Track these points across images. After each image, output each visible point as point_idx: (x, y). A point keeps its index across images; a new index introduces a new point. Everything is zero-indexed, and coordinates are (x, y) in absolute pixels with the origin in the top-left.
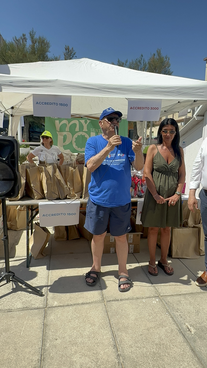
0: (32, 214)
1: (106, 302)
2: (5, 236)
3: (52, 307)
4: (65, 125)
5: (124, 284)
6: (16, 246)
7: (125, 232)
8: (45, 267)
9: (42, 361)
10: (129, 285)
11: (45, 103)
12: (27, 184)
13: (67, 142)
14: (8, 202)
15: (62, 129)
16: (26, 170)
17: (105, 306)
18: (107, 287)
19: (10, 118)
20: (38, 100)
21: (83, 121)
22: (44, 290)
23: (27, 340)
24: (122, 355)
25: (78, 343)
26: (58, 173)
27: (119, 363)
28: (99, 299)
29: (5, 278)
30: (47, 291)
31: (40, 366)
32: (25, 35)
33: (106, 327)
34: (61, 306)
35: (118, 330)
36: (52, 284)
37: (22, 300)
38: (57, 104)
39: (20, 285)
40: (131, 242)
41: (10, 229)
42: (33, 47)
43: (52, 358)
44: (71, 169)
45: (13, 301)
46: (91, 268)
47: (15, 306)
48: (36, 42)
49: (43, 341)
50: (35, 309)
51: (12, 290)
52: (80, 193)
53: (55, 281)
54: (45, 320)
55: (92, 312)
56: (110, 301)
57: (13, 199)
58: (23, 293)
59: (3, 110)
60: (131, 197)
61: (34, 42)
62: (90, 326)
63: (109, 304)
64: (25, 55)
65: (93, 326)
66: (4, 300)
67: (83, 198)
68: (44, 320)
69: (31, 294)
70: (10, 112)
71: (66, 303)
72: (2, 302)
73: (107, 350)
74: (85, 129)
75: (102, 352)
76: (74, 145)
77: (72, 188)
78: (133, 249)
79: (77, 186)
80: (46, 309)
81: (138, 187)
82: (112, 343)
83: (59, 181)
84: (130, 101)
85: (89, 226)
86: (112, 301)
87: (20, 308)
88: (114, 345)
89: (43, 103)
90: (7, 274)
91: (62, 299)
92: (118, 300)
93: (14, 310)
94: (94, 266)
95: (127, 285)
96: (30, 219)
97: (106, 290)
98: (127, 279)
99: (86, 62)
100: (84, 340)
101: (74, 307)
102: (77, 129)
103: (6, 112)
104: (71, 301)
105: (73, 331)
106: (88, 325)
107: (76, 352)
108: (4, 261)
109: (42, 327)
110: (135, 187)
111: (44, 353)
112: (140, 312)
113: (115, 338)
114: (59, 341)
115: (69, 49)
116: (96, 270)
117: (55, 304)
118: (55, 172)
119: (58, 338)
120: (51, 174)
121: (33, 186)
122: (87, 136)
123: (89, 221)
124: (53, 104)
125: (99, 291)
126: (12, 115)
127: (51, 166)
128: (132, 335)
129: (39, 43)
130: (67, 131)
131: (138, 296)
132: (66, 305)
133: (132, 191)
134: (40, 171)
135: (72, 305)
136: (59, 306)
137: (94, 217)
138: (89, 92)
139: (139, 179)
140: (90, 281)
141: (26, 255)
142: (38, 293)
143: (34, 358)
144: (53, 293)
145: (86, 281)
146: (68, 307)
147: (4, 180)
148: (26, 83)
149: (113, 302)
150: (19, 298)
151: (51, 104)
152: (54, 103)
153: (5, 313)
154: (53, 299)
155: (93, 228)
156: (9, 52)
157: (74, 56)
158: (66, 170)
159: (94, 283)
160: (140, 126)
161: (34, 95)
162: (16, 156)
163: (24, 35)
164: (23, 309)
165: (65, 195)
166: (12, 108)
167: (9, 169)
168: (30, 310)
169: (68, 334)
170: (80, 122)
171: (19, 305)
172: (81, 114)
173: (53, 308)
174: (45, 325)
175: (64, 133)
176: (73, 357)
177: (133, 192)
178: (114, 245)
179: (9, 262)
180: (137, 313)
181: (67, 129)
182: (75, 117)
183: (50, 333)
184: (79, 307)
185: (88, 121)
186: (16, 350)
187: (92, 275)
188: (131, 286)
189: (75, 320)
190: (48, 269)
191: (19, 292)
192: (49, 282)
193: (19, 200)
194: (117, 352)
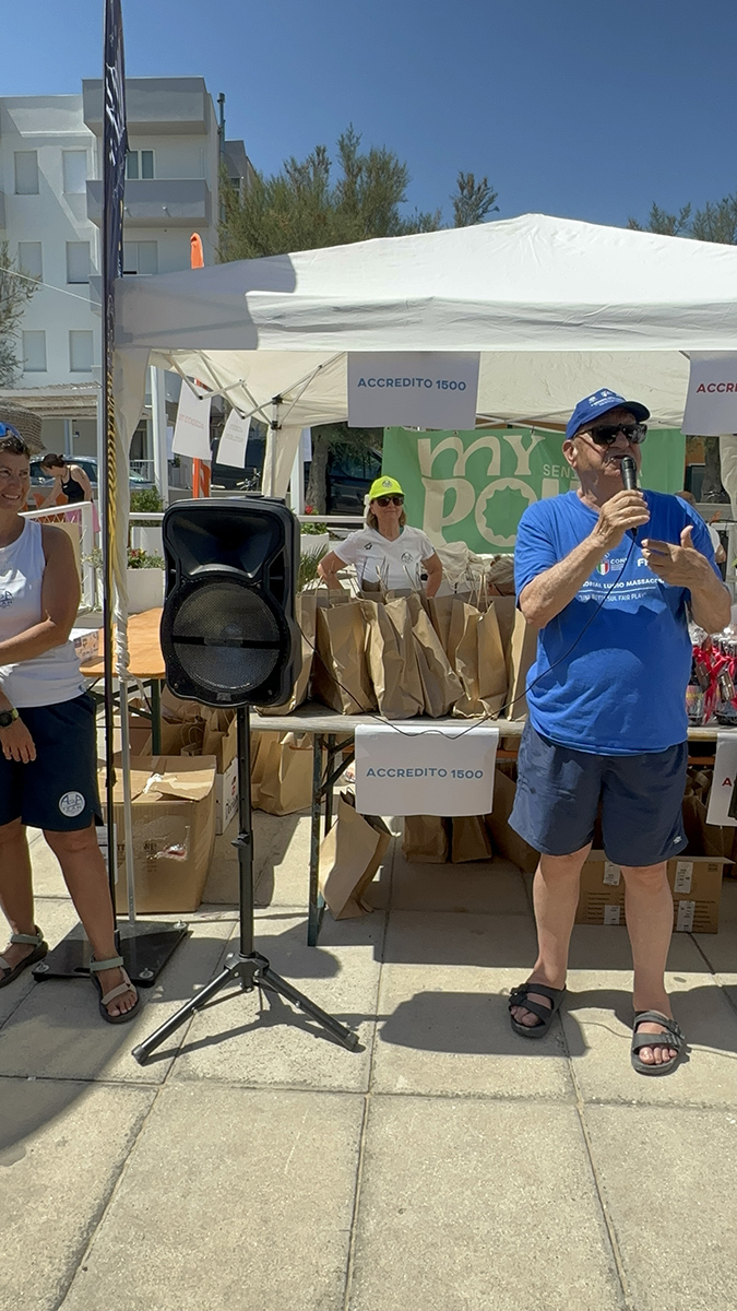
0: (331, 762)
1: (581, 1105)
2: (243, 831)
3: (387, 1094)
4: (451, 455)
5: (653, 1047)
6: (275, 868)
7: (662, 854)
8: (370, 949)
9: (351, 1279)
10: (672, 1053)
11: (389, 382)
12: (320, 664)
13: (457, 516)
14: (255, 720)
15: (441, 469)
16: (318, 613)
17: (580, 1116)
18: (589, 1048)
19: (270, 434)
20: (367, 373)
21: (514, 440)
22: (363, 1032)
23: (304, 1197)
25: (478, 1238)
26: (423, 624)
28: (557, 1091)
29: (236, 975)
30: (373, 1037)
31: (344, 1294)
32: (324, 151)
33: (582, 1198)
34: (420, 1095)
35: (625, 1216)
36: (390, 1012)
37: (290, 1055)
38: (428, 384)
39: (286, 1001)
40: (686, 889)
41: (258, 809)
42: (349, 190)
43: (385, 1275)
44: (470, 610)
45: (261, 1053)
46: (531, 971)
47: (266, 1073)
48: (360, 169)
49: (357, 1207)
50: (330, 1092)
51: (258, 1018)
52: (501, 697)
53: (402, 1004)
54: (364, 1137)
55: (529, 1134)
56: (598, 1101)
57: (272, 709)
58: (295, 1030)
59: (248, 408)
60: (691, 722)
61: (352, 170)
62: (520, 1180)
63: (593, 1110)
64: (322, 219)
65: (531, 1185)
66: (234, 1047)
67: (509, 718)
68: (361, 1134)
69: (320, 1040)
70: (269, 414)
71: (438, 1088)
72: (226, 1055)
73: (583, 1282)
74: (523, 468)
75: (562, 1287)
76: (482, 527)
77: (471, 681)
78: (692, 919)
79: (490, 675)
80: (366, 1096)
81: (721, 685)
82: (603, 1259)
83: (427, 652)
84: (699, 363)
85: (526, 822)
86: (607, 1102)
87: (283, 1083)
88: (611, 1270)
89: (381, 383)
90: (244, 960)
91: (425, 1069)
92: (629, 1104)
93: (263, 1086)
94: (542, 966)
95: (664, 1051)
96: (325, 781)
97: (583, 1058)
98: (665, 1030)
99: (535, 229)
100: (500, 1230)
101: (469, 1104)
102: (494, 468)
103: (257, 416)
104: (454, 1080)
105: (459, 1189)
106: (516, 1180)
107: (468, 1269)
108: (235, 914)
109: (353, 1159)
110: (710, 685)
111: (357, 1251)
112: (712, 1160)
113: (614, 1241)
114: (409, 1218)
115: (472, 187)
116: (547, 980)
117: (399, 1086)
118: (413, 620)
119: (405, 1206)
120: (400, 629)
121: (339, 669)
122: (527, 492)
123: (527, 805)
124: (417, 382)
125: (560, 1061)
126: (275, 426)
127: (400, 600)
128: (679, 1243)
129: (370, 171)
130: (458, 477)
131: (706, 1098)
132: (439, 1093)
133: (696, 699)
134: (365, 618)
135: (458, 1096)
136: (412, 1094)
137: (544, 788)
138: (542, 335)
139: (724, 655)
140: (526, 1020)
141: (307, 902)
142: (344, 1037)
143: (324, 1261)
144: (394, 1046)
145: (513, 1016)
146: (445, 1101)
147: (246, 644)
148: (326, 318)
149: (609, 1107)
150: (279, 1046)
151: (407, 382)
152: (420, 380)
153: (233, 1091)
154: (392, 1065)
155: (540, 827)
156: (271, 212)
157: (491, 207)
158: (450, 613)
159: (541, 1027)
160: (731, 454)
161: (353, 357)
162: (287, 564)
163: (320, 151)
164: (294, 1087)
165: (447, 704)
166: (278, 400)
167: (266, 610)
168: (314, 1094)
169: (440, 1197)
170: (504, 444)
171: (280, 1072)
172: (510, 414)
173: (395, 1100)
174: (363, 1154)
175: (448, 484)
176: (456, 1285)
177: (699, 704)
178: (618, 896)
179: (252, 918)
180: (703, 1162)
181: (459, 468)
182: (486, 425)
183: (380, 1183)
184: (483, 1106)
185: (535, 440)
186: (266, 1222)
187: (533, 997)
188: (682, 1057)
189: (468, 1153)
190: (380, 957)
191: (280, 1026)
192: (381, 1003)
193: (290, 714)
194: (623, 1299)
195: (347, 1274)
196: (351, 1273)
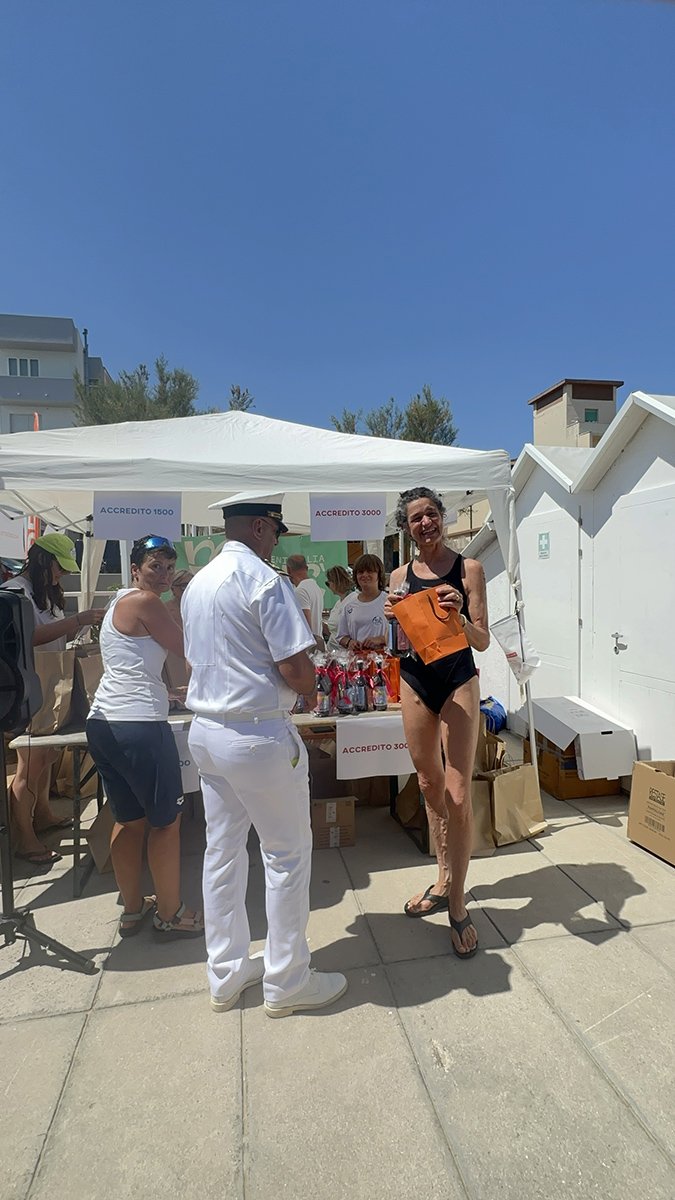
3: (105, 1008)
9: (36, 1178)
19: (85, 539)
22: (98, 960)
23: (15, 1113)
24: (251, 1147)
25: (146, 1115)
27: (237, 1172)
31: (27, 1193)
32: (145, 367)
33: (229, 1062)
34: (130, 1003)
35: (257, 1069)
37: (36, 990)
39: (43, 948)
40: (333, 819)
43: (65, 1167)
45: (13, 993)
47: (15, 1007)
48: (168, 379)
49: (57, 1111)
50: (60, 1015)
51: (19, 964)
54: (78, 1048)
58: (47, 968)
61: (164, 380)
62: (188, 1058)
65: (194, 1061)
68: (76, 1046)
69: (66, 972)
70: (83, 527)
71: (144, 996)
73: (216, 1132)
75: (201, 1141)
78: (338, 838)
80: (89, 1013)
82: (234, 1109)
87: (24, 1015)
88: (238, 1117)
89: (116, 511)
90: (5, 921)
93: (7, 1021)
99: (235, 419)
100: (164, 1104)
101: (164, 1003)
103: (72, 528)
104: (157, 986)
105: (141, 1076)
106: (185, 1059)
107: (132, 1144)
109: (65, 1069)
111: (47, 1151)
113: (245, 1093)
114: (96, 1111)
115: (240, 393)
117: (115, 1000)
119: (96, 1100)
126: (88, 534)
128: (289, 1083)
132: (144, 999)
133: (323, 700)
135: (158, 998)
136: (124, 1004)
138: (221, 482)
142: (83, 965)
143: (17, 1169)
146: (148, 1004)
148: (77, 470)
150: (30, 984)
154: (114, 982)
161: (97, 494)
162: (17, 631)
163: (142, 367)
164: (31, 1017)
166: (89, 518)
168: (46, 1020)
169: (125, 1086)
171: (25, 1006)
173: (109, 1011)
174: (73, 1062)
176: (120, 1160)
183: (81, 1086)
184: (174, 1003)
189: (154, 1044)
191: (34, 968)
193: (54, 734)
194: (241, 1139)
195: (34, 1174)
196: (37, 1174)
